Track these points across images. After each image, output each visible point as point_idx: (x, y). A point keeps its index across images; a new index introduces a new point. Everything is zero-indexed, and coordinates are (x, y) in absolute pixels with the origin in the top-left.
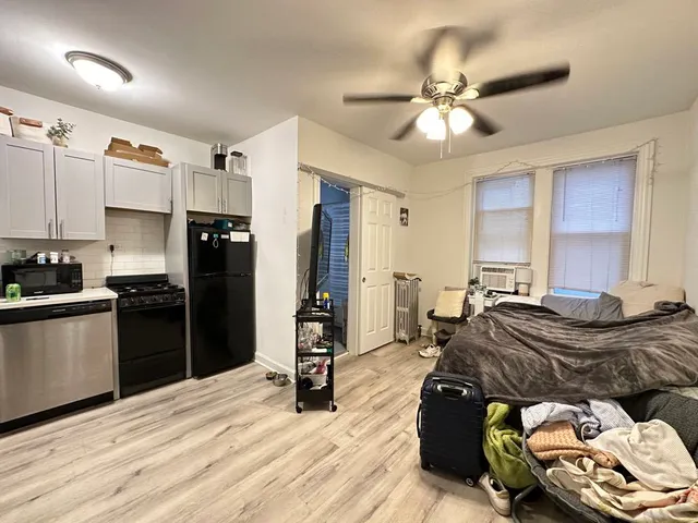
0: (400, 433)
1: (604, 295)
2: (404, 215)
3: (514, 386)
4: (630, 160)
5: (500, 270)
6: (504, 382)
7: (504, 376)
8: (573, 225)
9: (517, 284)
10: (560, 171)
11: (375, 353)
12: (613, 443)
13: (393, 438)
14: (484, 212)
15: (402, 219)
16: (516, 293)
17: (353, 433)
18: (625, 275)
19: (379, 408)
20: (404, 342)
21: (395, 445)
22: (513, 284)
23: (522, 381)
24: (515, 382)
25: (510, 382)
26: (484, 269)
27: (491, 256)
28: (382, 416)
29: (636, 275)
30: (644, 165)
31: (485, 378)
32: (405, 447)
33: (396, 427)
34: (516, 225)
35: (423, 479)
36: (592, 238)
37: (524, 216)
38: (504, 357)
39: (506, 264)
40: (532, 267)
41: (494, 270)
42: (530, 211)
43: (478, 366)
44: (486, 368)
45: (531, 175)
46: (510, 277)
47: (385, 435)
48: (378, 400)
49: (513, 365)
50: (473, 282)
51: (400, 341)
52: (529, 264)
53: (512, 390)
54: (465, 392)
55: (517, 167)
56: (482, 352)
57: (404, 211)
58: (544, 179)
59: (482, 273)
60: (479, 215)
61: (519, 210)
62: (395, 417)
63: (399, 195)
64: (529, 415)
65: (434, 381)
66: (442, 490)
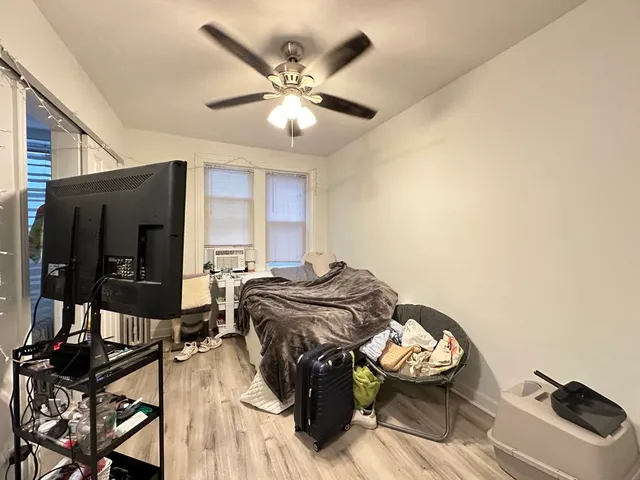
0: (265, 446)
1: (305, 262)
3: (342, 337)
4: (303, 177)
5: (232, 252)
6: (338, 338)
7: (333, 332)
8: (279, 216)
9: (247, 263)
10: (270, 174)
13: (267, 455)
14: (212, 198)
16: (246, 270)
22: (244, 263)
23: (343, 332)
24: (341, 334)
25: (337, 335)
26: (218, 253)
27: (221, 240)
31: (322, 341)
34: (240, 212)
36: (287, 225)
37: (246, 205)
38: (327, 319)
39: (235, 246)
40: (256, 248)
41: (226, 253)
42: (251, 202)
43: (313, 333)
44: (322, 336)
45: (250, 172)
46: (241, 257)
47: (258, 460)
49: (334, 321)
50: (207, 266)
52: (252, 246)
53: (342, 340)
55: (242, 163)
56: (312, 320)
58: (259, 176)
59: (216, 256)
60: (207, 200)
61: (245, 200)
63: (120, 162)
64: (373, 349)
65: (321, 360)
66: (344, 452)
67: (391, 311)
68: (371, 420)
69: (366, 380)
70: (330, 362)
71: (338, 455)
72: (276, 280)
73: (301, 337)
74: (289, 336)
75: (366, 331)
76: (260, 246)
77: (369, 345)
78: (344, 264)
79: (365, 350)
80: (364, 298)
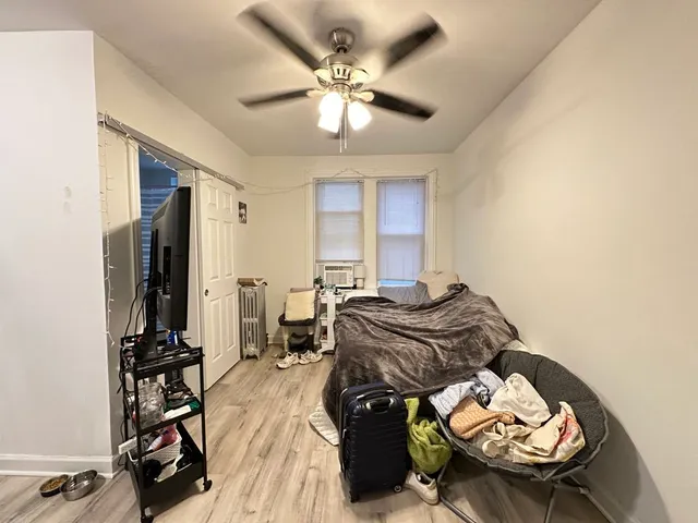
0: (306, 474)
1: (418, 282)
2: (243, 211)
3: (413, 378)
4: (421, 181)
5: (341, 268)
6: (407, 379)
7: (403, 371)
8: (390, 229)
9: (355, 279)
10: (383, 183)
11: (224, 382)
12: (505, 402)
13: (303, 484)
14: (324, 213)
15: (241, 215)
16: (355, 287)
17: (252, 506)
19: (266, 453)
20: (255, 357)
21: (310, 491)
22: (352, 280)
23: (416, 370)
24: (412, 373)
25: (408, 375)
26: (327, 268)
27: (331, 255)
28: (275, 463)
31: (387, 378)
32: (321, 487)
33: (298, 467)
34: (350, 226)
35: (359, 515)
37: (356, 218)
38: (398, 353)
39: (344, 262)
40: (366, 263)
41: (335, 268)
42: (360, 214)
43: (377, 367)
44: (386, 369)
45: (360, 183)
46: (349, 273)
47: (293, 485)
48: (260, 442)
49: (406, 358)
50: (317, 281)
51: (248, 357)
52: (361, 261)
53: (412, 382)
54: (392, 401)
55: (349, 174)
56: (379, 352)
57: (242, 206)
58: (370, 186)
59: (325, 272)
60: (319, 216)
61: (353, 213)
62: (290, 456)
63: (238, 187)
64: (444, 402)
65: (359, 400)
66: (380, 516)
67: (488, 356)
68: (429, 492)
69: (425, 439)
70: (368, 405)
71: (372, 516)
72: (379, 301)
73: (363, 368)
74: (350, 365)
75: (443, 376)
76: (370, 263)
77: (439, 396)
78: (464, 287)
79: (435, 401)
80: (458, 334)
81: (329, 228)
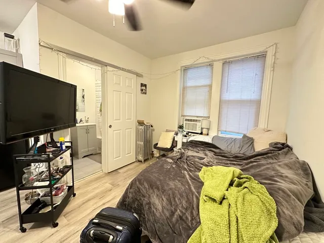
1: (245, 136)
2: (144, 88)
4: (262, 56)
5: (194, 120)
9: (202, 129)
10: (226, 63)
14: (187, 87)
15: (142, 90)
16: (201, 133)
18: (256, 124)
22: (200, 128)
26: (186, 120)
27: (191, 112)
29: (262, 125)
30: (269, 60)
36: (241, 103)
37: (207, 89)
39: (197, 117)
40: (211, 119)
41: (191, 120)
42: (210, 86)
45: (211, 65)
46: (198, 124)
50: (181, 127)
52: (209, 117)
58: (218, 66)
59: (185, 122)
60: (184, 89)
63: (138, 75)
70: (91, 233)
76: (214, 119)
81: (190, 96)
